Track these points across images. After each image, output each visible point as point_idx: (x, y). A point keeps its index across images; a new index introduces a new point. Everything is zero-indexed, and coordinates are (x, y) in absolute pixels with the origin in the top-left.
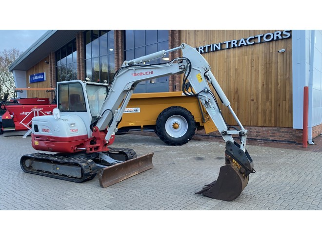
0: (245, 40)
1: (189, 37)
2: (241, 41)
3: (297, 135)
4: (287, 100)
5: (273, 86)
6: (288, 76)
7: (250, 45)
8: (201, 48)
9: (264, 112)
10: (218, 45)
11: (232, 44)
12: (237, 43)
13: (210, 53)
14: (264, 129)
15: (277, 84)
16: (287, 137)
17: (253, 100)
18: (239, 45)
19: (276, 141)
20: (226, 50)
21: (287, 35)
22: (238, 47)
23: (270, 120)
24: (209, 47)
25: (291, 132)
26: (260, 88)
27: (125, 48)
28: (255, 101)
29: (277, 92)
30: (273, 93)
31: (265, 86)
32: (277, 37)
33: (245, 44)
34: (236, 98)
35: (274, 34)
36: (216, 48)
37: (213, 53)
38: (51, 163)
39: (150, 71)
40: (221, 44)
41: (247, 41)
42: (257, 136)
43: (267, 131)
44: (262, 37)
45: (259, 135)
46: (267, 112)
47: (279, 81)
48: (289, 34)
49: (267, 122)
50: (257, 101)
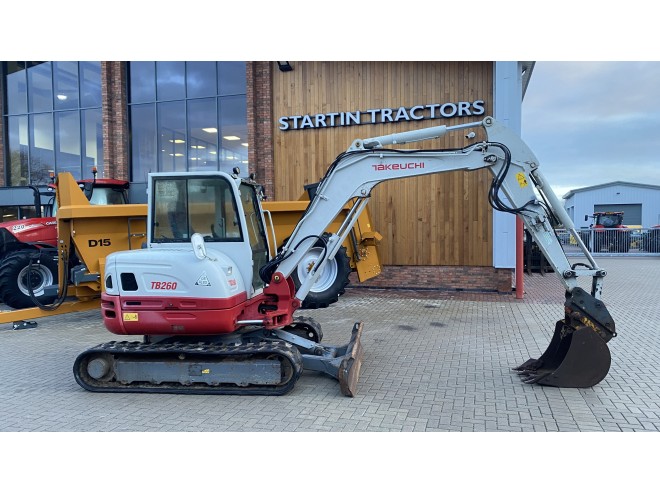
0: (408, 110)
1: (293, 93)
2: (399, 112)
3: (501, 278)
4: (480, 219)
5: (456, 195)
6: (480, 179)
7: (414, 120)
8: (320, 118)
9: (442, 240)
10: (354, 115)
11: (383, 115)
12: (392, 115)
13: (337, 129)
14: (441, 270)
15: (463, 192)
16: (482, 282)
17: (421, 220)
18: (397, 119)
19: (462, 290)
20: (369, 126)
21: (478, 110)
22: (393, 122)
23: (452, 254)
24: (337, 117)
25: (488, 275)
26: (433, 198)
27: (129, 101)
28: (424, 220)
29: (463, 205)
30: (456, 207)
31: (442, 195)
32: (464, 112)
33: (408, 118)
34: (390, 215)
35: (457, 106)
36: (351, 119)
37: (344, 129)
38: (178, 360)
39: (418, 162)
40: (361, 114)
41: (412, 112)
42: (429, 283)
43: (447, 273)
44: (437, 108)
45: (433, 282)
46: (447, 242)
47: (466, 187)
48: (482, 110)
49: (447, 258)
50: (429, 221)
